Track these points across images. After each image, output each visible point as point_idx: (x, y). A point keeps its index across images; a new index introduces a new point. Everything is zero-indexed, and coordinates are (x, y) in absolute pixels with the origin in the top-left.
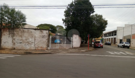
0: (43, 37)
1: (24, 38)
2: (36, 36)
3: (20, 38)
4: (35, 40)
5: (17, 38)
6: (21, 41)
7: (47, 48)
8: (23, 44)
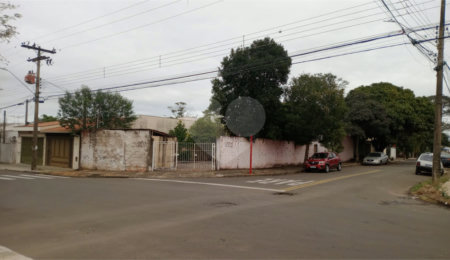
0: (140, 144)
1: (109, 149)
2: (128, 143)
3: (104, 149)
4: (125, 151)
5: (100, 148)
6: (105, 155)
7: (147, 168)
8: (107, 160)
